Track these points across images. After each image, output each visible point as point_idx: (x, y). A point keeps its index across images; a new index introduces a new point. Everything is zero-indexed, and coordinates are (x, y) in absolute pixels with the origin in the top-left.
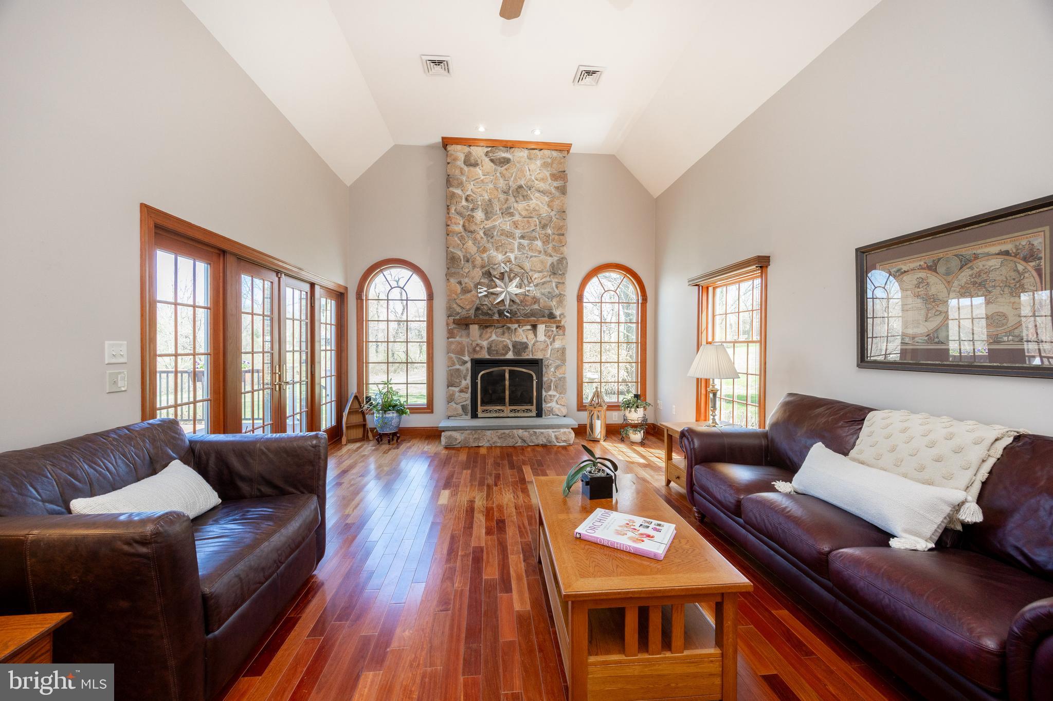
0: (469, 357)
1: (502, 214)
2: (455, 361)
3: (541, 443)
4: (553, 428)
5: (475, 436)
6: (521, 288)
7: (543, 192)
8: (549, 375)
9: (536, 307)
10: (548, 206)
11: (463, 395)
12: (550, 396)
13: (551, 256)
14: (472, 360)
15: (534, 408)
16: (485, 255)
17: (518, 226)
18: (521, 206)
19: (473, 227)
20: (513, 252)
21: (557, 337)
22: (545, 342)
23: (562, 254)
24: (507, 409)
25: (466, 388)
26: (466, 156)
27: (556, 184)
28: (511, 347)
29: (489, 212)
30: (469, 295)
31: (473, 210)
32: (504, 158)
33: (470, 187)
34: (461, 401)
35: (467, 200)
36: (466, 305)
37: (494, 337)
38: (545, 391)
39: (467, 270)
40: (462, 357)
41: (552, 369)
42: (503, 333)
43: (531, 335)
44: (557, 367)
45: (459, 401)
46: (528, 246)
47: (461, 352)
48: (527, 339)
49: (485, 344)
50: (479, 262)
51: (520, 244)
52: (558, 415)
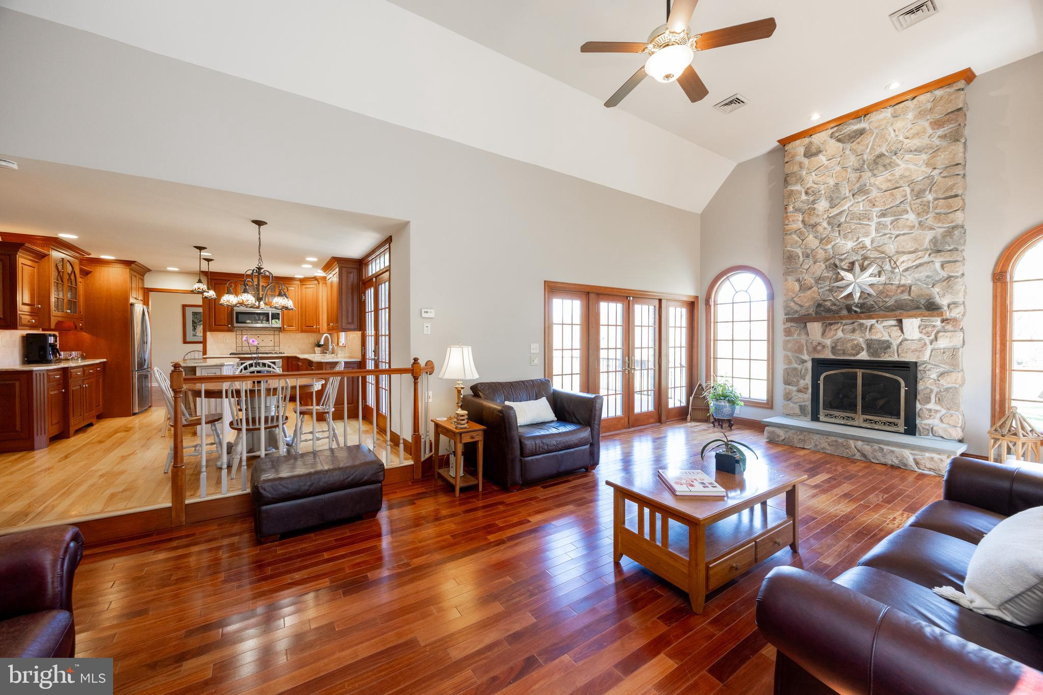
0: (809, 356)
1: (853, 195)
2: (792, 358)
3: (890, 463)
4: (913, 450)
5: (800, 437)
6: (879, 277)
7: (918, 151)
8: (927, 382)
9: (905, 296)
10: (927, 165)
11: (800, 395)
12: (930, 410)
13: (932, 229)
14: (814, 360)
15: (901, 421)
16: (829, 247)
17: (876, 204)
18: (881, 180)
19: (814, 220)
20: (867, 236)
21: (940, 334)
22: (920, 340)
23: (952, 222)
24: (860, 418)
25: (805, 388)
26: (806, 148)
27: (940, 132)
28: (864, 346)
29: (835, 198)
30: (809, 292)
31: (814, 202)
32: (855, 131)
33: (810, 180)
34: (799, 400)
35: (807, 193)
36: (807, 301)
37: (840, 334)
38: (920, 403)
39: (806, 267)
40: (801, 356)
41: (934, 376)
42: (854, 331)
43: (896, 332)
44: (942, 374)
45: (796, 401)
46: (891, 224)
47: (800, 350)
48: (890, 336)
49: (828, 342)
50: (821, 254)
51: (879, 223)
52: (942, 437)
